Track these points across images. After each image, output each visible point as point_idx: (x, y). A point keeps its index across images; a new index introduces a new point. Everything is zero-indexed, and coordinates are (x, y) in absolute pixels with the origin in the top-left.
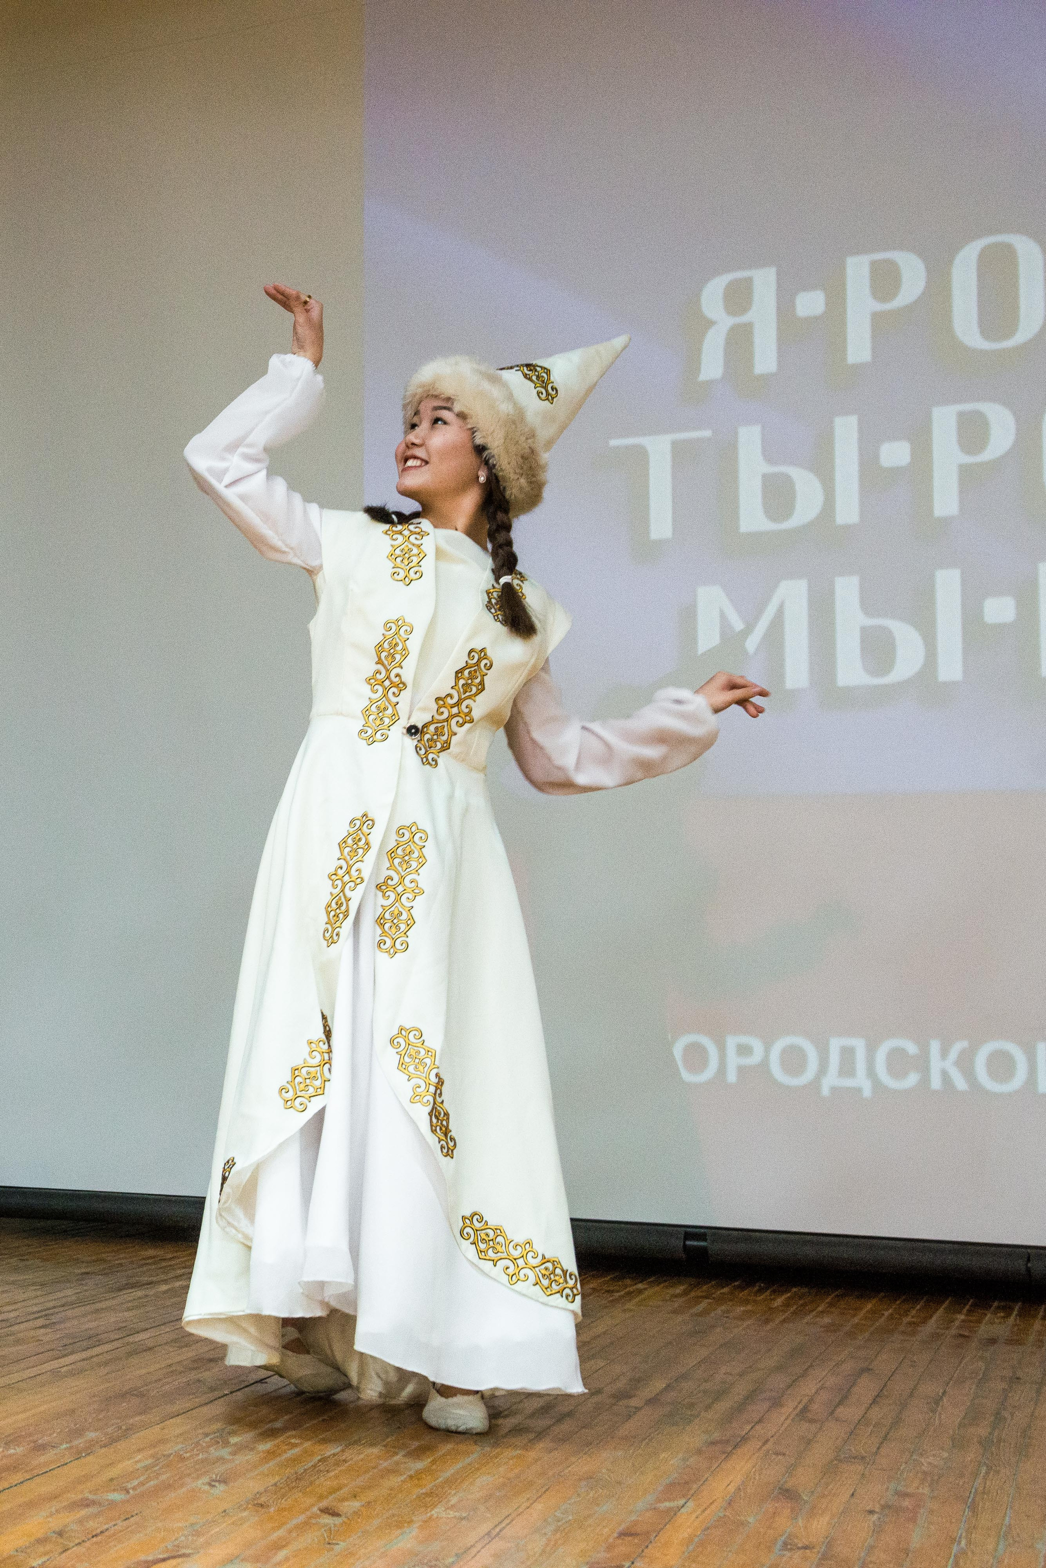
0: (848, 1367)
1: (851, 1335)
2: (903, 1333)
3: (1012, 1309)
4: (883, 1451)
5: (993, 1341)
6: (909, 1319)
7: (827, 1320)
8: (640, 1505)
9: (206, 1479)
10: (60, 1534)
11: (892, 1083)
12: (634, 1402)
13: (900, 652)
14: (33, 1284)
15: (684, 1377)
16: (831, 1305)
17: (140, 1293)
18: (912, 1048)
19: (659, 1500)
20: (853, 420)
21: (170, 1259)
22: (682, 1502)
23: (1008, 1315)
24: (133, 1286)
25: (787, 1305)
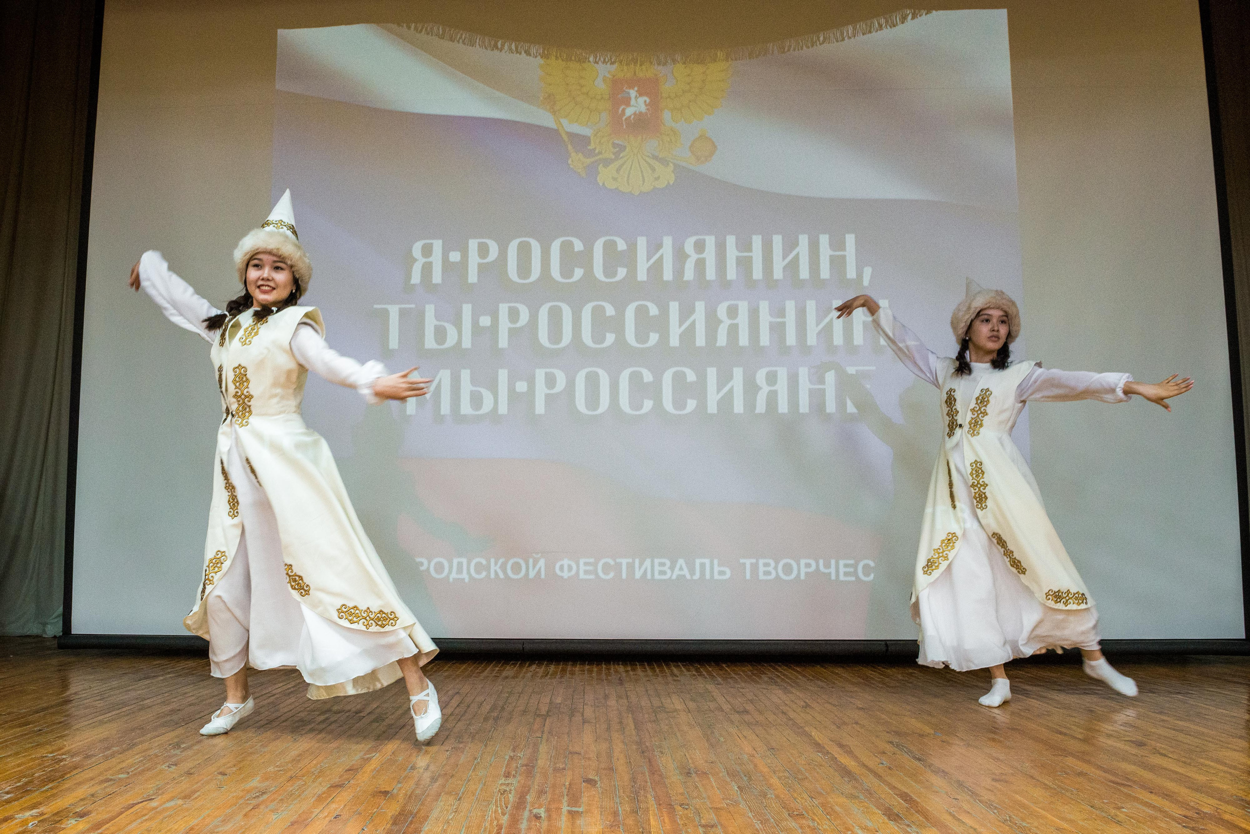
0: (450, 693)
1: (454, 679)
2: (475, 677)
3: (517, 664)
4: (458, 725)
5: (507, 677)
6: (478, 671)
7: (446, 674)
8: (358, 757)
9: (167, 764)
10: (93, 795)
11: (477, 576)
12: (362, 714)
13: (485, 401)
14: (98, 680)
15: (385, 702)
16: (449, 667)
17: (148, 682)
18: (484, 562)
19: (365, 754)
20: (470, 306)
21: (166, 665)
22: (374, 755)
23: (515, 666)
24: (146, 678)
25: (432, 668)
